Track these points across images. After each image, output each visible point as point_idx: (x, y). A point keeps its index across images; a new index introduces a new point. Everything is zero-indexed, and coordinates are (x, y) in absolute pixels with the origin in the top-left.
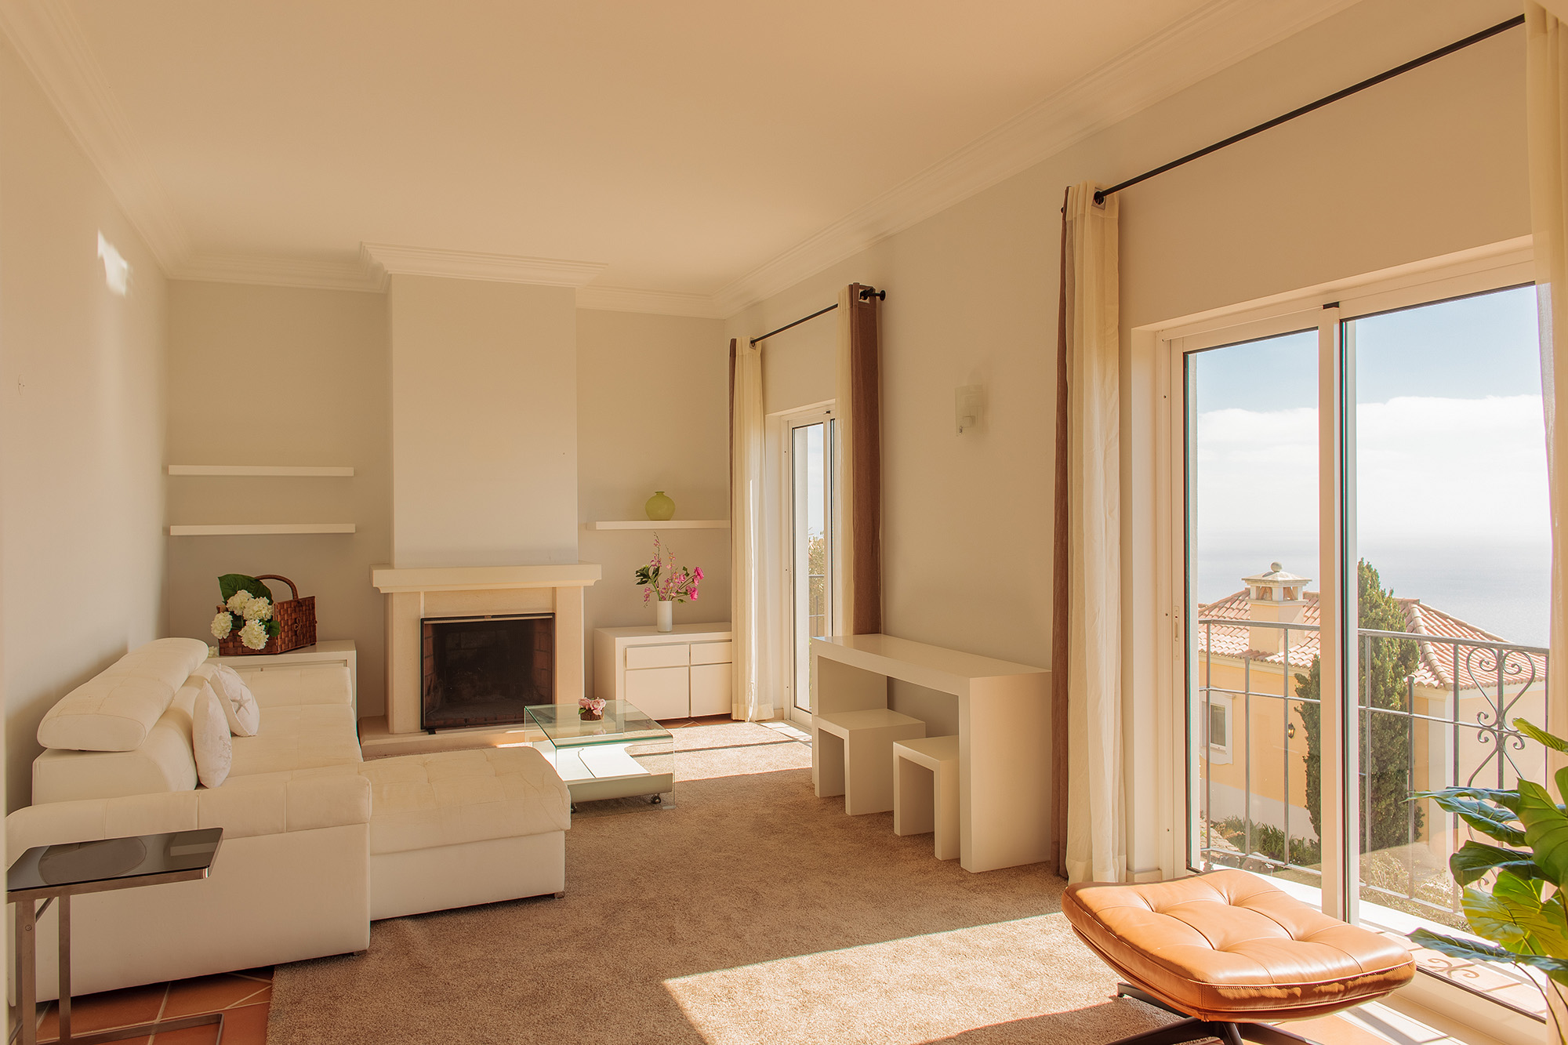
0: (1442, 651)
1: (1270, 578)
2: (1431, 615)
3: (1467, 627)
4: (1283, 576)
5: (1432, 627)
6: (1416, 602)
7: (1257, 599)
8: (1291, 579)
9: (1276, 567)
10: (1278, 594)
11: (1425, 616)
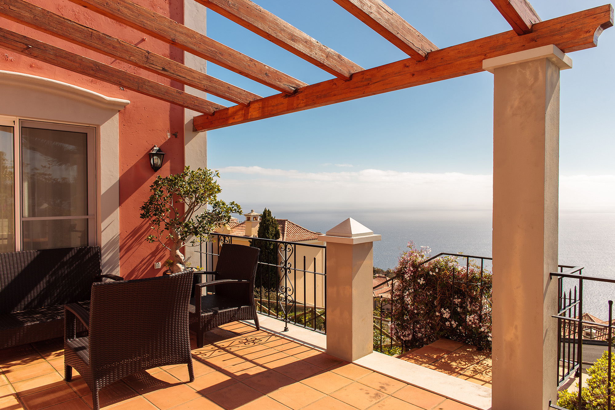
0: (289, 233)
1: (249, 214)
2: (290, 224)
3: (299, 227)
4: (254, 213)
5: (289, 227)
6: (287, 220)
7: (247, 220)
8: (255, 214)
9: (252, 211)
10: (251, 219)
11: (288, 224)
